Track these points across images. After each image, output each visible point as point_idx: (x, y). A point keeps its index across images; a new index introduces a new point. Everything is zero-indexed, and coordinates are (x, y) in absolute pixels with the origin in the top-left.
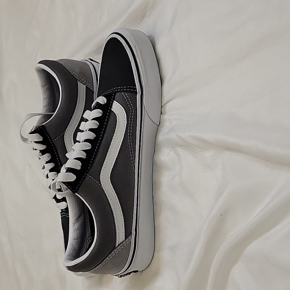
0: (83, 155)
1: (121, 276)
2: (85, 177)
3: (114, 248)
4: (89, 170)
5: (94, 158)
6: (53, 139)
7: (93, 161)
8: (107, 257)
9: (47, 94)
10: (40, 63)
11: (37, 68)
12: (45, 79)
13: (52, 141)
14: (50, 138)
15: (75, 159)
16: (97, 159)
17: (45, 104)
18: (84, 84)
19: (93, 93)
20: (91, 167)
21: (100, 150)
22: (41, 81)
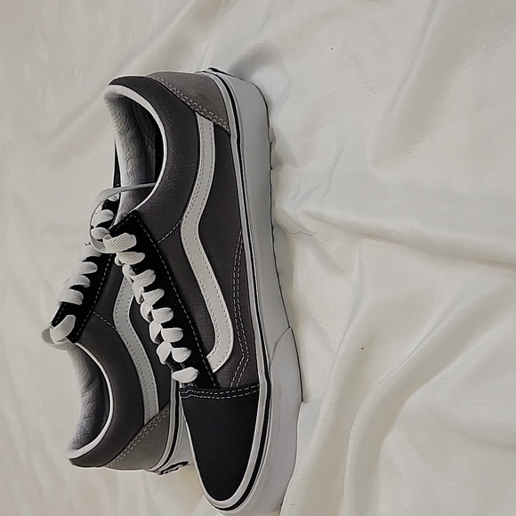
0: (86, 282)
1: (162, 473)
2: (90, 317)
3: (143, 425)
4: (95, 305)
5: (103, 287)
6: (157, 238)
7: (101, 292)
8: (131, 441)
9: (133, 149)
10: (115, 82)
11: (108, 94)
12: (126, 116)
13: (155, 242)
14: (152, 237)
15: (72, 288)
16: (107, 289)
17: (129, 170)
18: (209, 119)
19: (230, 136)
20: (98, 300)
21: (112, 274)
22: (117, 121)
